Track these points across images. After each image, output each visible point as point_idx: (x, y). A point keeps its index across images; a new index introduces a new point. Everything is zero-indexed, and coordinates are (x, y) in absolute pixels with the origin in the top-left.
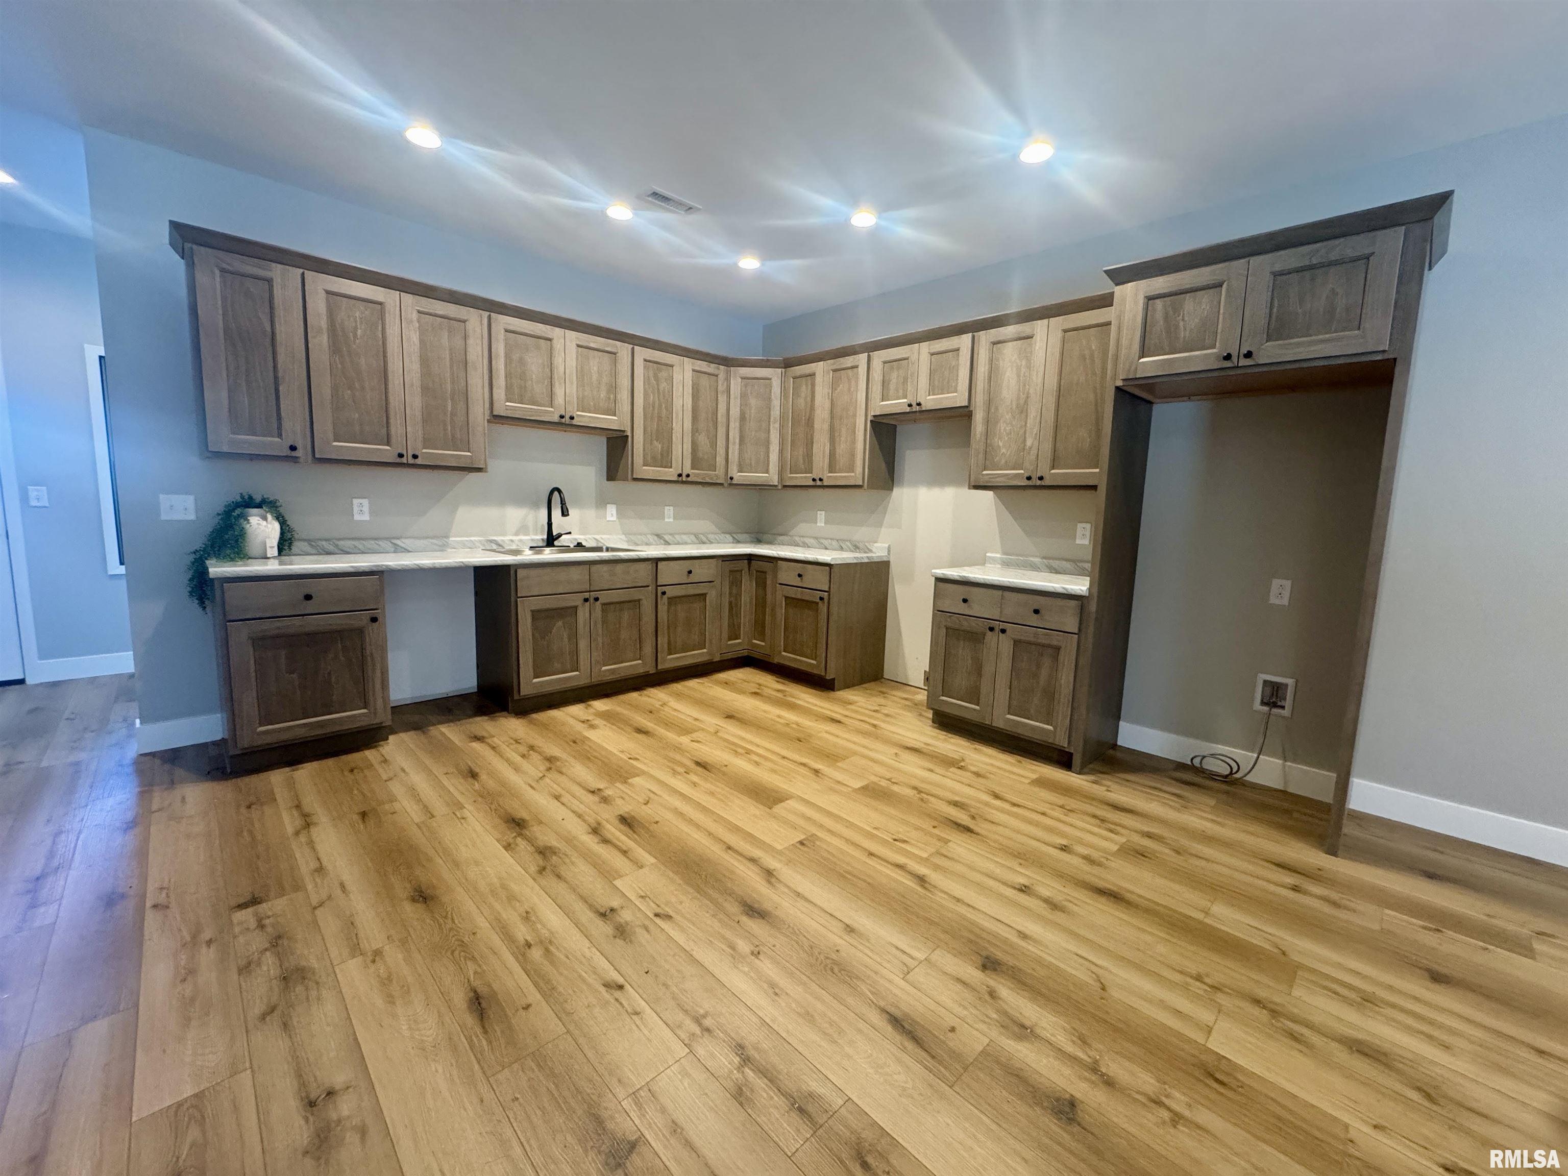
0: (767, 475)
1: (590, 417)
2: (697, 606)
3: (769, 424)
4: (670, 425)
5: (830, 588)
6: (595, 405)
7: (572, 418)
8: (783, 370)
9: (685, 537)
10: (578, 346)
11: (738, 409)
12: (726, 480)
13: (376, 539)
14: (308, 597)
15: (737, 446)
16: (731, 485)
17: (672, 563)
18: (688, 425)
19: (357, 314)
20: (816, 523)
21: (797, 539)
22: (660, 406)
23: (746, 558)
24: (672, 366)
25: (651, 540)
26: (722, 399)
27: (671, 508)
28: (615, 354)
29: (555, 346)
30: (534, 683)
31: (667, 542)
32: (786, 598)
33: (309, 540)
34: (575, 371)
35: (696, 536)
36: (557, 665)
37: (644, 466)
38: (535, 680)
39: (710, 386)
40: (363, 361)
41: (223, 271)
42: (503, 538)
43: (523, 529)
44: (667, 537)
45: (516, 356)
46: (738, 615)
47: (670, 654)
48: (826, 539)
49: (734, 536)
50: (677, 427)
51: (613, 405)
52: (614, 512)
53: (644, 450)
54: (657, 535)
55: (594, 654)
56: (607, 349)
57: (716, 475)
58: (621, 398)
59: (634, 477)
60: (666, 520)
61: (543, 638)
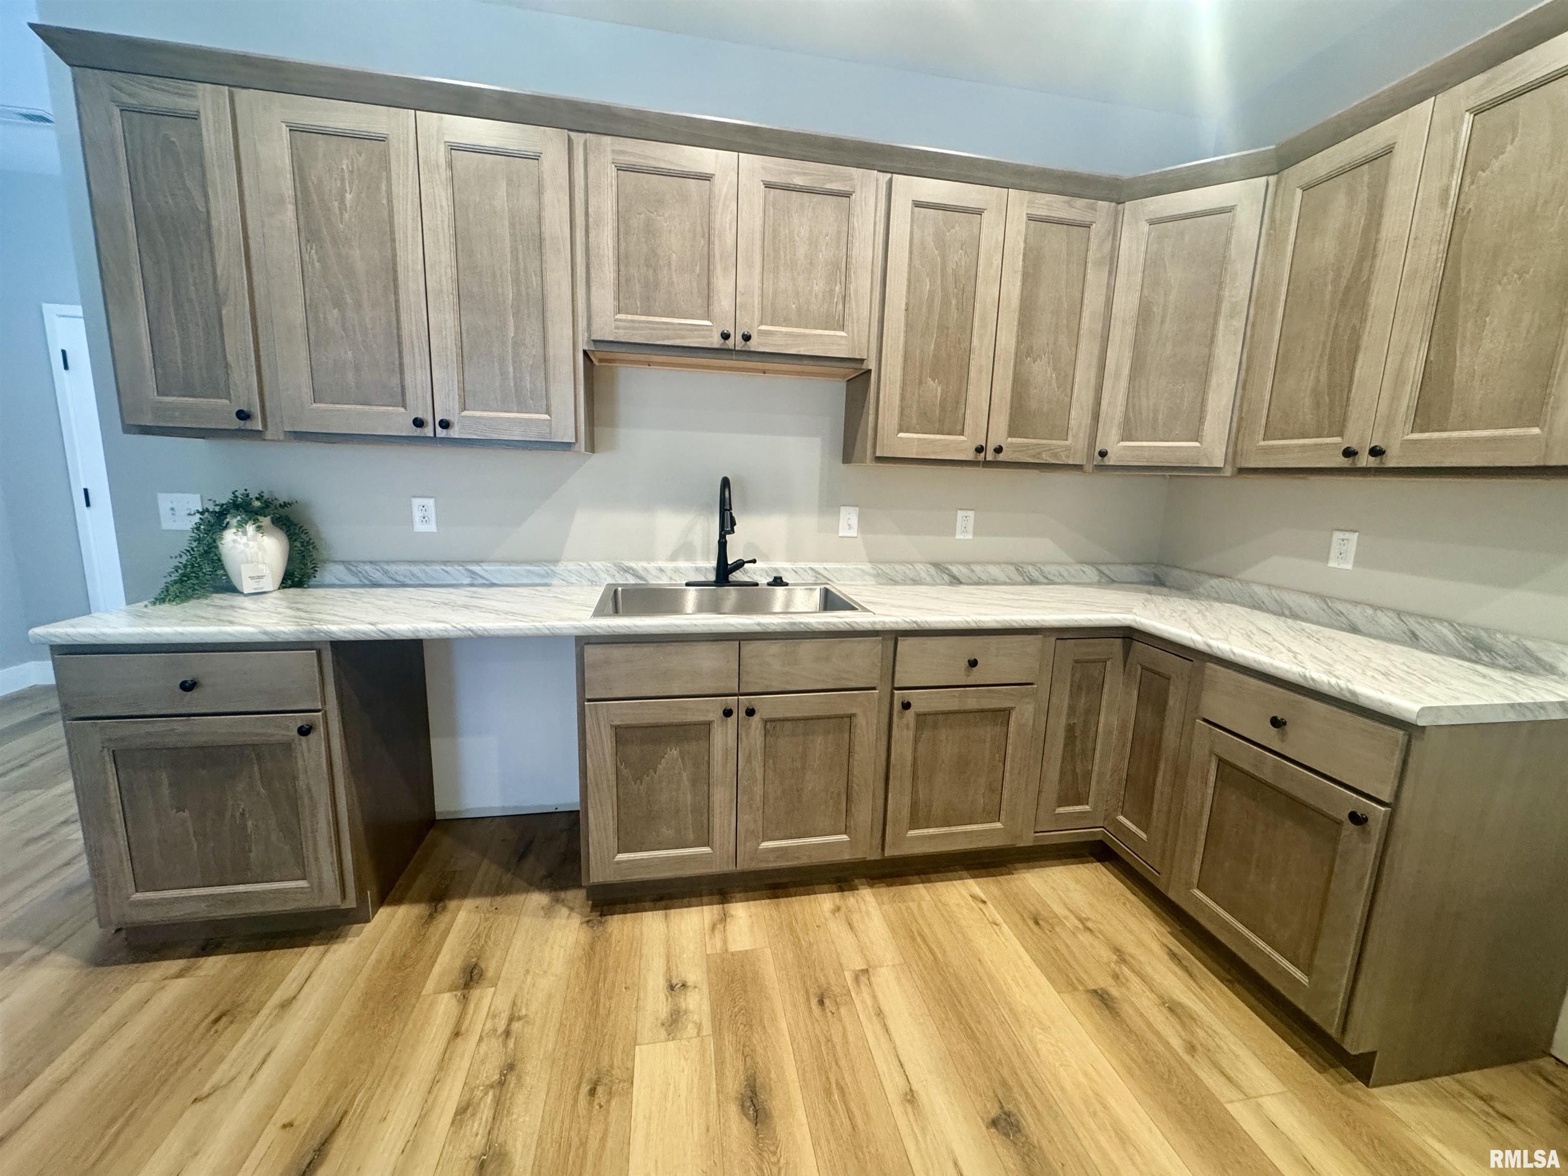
0: (1197, 444)
1: (787, 334)
2: (989, 732)
3: (1216, 322)
4: (965, 345)
5: (1397, 795)
6: (799, 309)
7: (747, 338)
8: (1273, 179)
9: (994, 571)
10: (768, 186)
11: (1134, 299)
12: (1090, 456)
13: (445, 563)
14: (188, 686)
15: (1123, 384)
16: (1101, 468)
17: (931, 642)
18: (1008, 340)
19: (345, 165)
20: (1327, 559)
21: (1260, 590)
22: (945, 302)
23: (1121, 633)
24: (979, 212)
25: (923, 575)
26: (1095, 278)
27: (971, 514)
28: (847, 195)
29: (716, 189)
30: (618, 863)
31: (954, 577)
32: (1221, 761)
33: (349, 562)
34: (758, 243)
35: (1018, 567)
36: (667, 832)
37: (901, 430)
38: (622, 857)
39: (1069, 254)
40: (357, 253)
41: (124, 109)
42: (645, 564)
43: (684, 550)
44: (954, 569)
45: (636, 222)
46: (1088, 755)
47: (914, 825)
48: (1356, 603)
49: (1103, 568)
50: (981, 344)
51: (840, 306)
52: (854, 521)
53: (903, 398)
54: (936, 565)
55: (745, 818)
56: (829, 186)
57: (1068, 448)
58: (856, 291)
59: (878, 454)
60: (959, 536)
61: (638, 779)
